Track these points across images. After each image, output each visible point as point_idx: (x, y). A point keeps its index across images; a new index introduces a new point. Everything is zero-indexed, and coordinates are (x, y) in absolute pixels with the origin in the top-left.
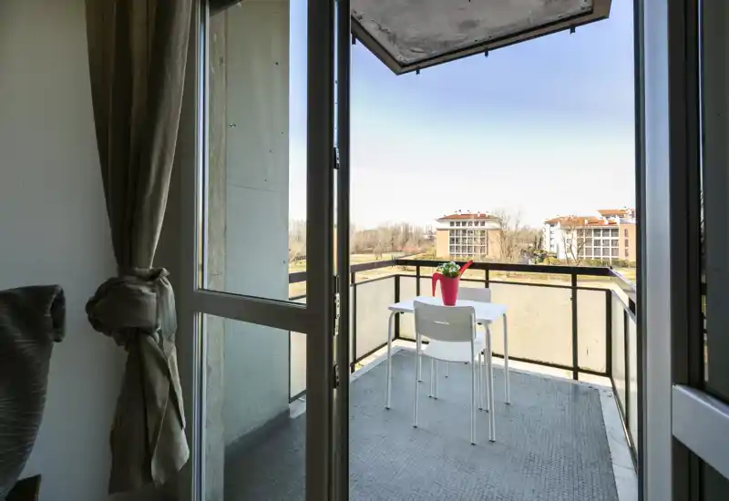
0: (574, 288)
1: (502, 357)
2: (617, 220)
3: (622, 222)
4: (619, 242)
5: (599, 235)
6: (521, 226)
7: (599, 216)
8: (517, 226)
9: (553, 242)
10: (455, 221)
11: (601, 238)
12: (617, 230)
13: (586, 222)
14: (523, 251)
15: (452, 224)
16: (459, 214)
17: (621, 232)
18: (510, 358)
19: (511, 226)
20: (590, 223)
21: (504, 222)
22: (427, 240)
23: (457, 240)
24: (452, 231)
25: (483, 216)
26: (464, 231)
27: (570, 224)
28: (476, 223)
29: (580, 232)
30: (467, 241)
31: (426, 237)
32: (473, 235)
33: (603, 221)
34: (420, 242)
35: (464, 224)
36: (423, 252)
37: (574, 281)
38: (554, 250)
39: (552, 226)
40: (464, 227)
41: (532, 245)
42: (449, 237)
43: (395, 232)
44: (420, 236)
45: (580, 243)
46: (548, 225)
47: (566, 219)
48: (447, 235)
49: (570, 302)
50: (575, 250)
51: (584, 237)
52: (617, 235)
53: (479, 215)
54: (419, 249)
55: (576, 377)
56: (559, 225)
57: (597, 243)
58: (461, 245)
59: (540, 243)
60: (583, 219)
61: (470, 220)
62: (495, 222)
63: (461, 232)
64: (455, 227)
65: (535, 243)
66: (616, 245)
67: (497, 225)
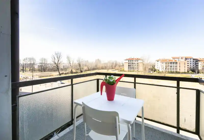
0: (178, 88)
1: (141, 117)
2: (177, 60)
3: (178, 60)
4: (177, 66)
5: (172, 64)
6: (149, 62)
7: (172, 59)
8: (147, 62)
9: (158, 66)
10: (130, 60)
11: (172, 65)
12: (177, 63)
13: (168, 61)
14: (149, 69)
15: (129, 61)
16: (131, 58)
17: (178, 63)
18: (145, 119)
19: (146, 62)
20: (169, 61)
21: (144, 60)
22: (122, 66)
23: (130, 65)
24: (129, 63)
25: (138, 59)
26: (132, 63)
27: (163, 61)
28: (136, 61)
29: (166, 63)
30: (133, 66)
31: (122, 65)
32: (135, 64)
33: (173, 60)
34: (120, 66)
35: (132, 61)
36: (121, 69)
37: (178, 84)
38: (158, 69)
39: (158, 62)
40: (132, 62)
41: (152, 67)
42: (128, 65)
43: (113, 64)
44: (120, 65)
45: (166, 67)
46: (157, 62)
47: (162, 60)
48: (127, 64)
49: (176, 95)
50: (164, 69)
51: (167, 65)
52: (177, 64)
53: (136, 59)
54: (120, 68)
55: (178, 132)
56: (160, 61)
57: (171, 66)
58: (131, 67)
59: (154, 67)
60: (167, 60)
61: (134, 60)
62: (141, 61)
63: (131, 63)
64: (130, 62)
65: (153, 67)
66: (177, 67)
67: (142, 62)
